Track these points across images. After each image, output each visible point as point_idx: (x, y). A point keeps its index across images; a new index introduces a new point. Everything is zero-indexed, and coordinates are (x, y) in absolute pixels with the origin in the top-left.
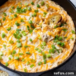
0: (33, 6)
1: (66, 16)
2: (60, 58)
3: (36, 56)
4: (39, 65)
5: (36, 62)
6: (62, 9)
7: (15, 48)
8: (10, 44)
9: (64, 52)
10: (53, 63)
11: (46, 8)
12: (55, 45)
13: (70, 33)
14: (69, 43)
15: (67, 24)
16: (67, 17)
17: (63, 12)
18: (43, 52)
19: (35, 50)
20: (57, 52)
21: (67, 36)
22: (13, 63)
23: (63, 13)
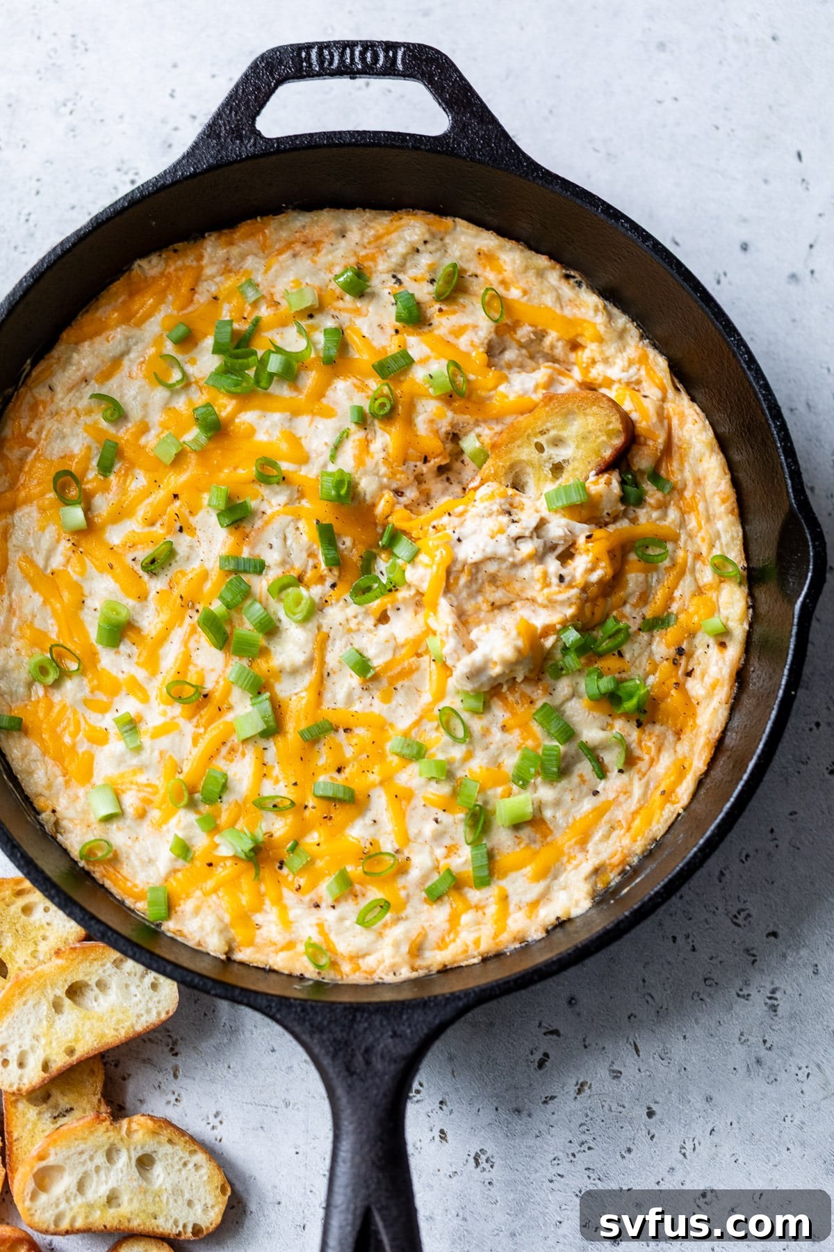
0: (357, 312)
1: (664, 399)
2: (613, 828)
3: (401, 817)
4: (435, 897)
5: (402, 869)
6: (622, 335)
7: (224, 743)
8: (177, 710)
9: (642, 765)
10: (555, 878)
11: (475, 327)
12: (563, 703)
13: (693, 571)
14: (689, 674)
15: (673, 488)
16: (670, 407)
17: (631, 363)
18: (460, 774)
19: (395, 760)
20: (585, 768)
21: (675, 608)
22: (210, 884)
23: (633, 370)
